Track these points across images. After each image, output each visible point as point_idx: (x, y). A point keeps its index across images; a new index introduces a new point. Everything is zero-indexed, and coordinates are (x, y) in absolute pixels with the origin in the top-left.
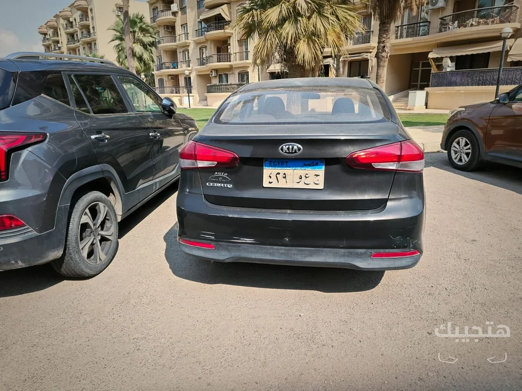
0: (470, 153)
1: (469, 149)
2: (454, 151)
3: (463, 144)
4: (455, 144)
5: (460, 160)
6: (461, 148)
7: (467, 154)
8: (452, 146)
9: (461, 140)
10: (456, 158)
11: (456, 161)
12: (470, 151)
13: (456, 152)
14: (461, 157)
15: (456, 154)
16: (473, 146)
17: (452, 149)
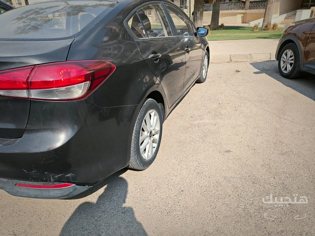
0: (292, 63)
1: (292, 60)
2: (283, 61)
3: (289, 56)
4: (284, 55)
5: (286, 69)
6: (288, 59)
7: (291, 64)
8: (282, 57)
9: (288, 51)
10: (283, 67)
11: (283, 69)
12: (293, 62)
13: (284, 62)
14: (287, 66)
15: (284, 63)
16: (295, 57)
17: (281, 59)
